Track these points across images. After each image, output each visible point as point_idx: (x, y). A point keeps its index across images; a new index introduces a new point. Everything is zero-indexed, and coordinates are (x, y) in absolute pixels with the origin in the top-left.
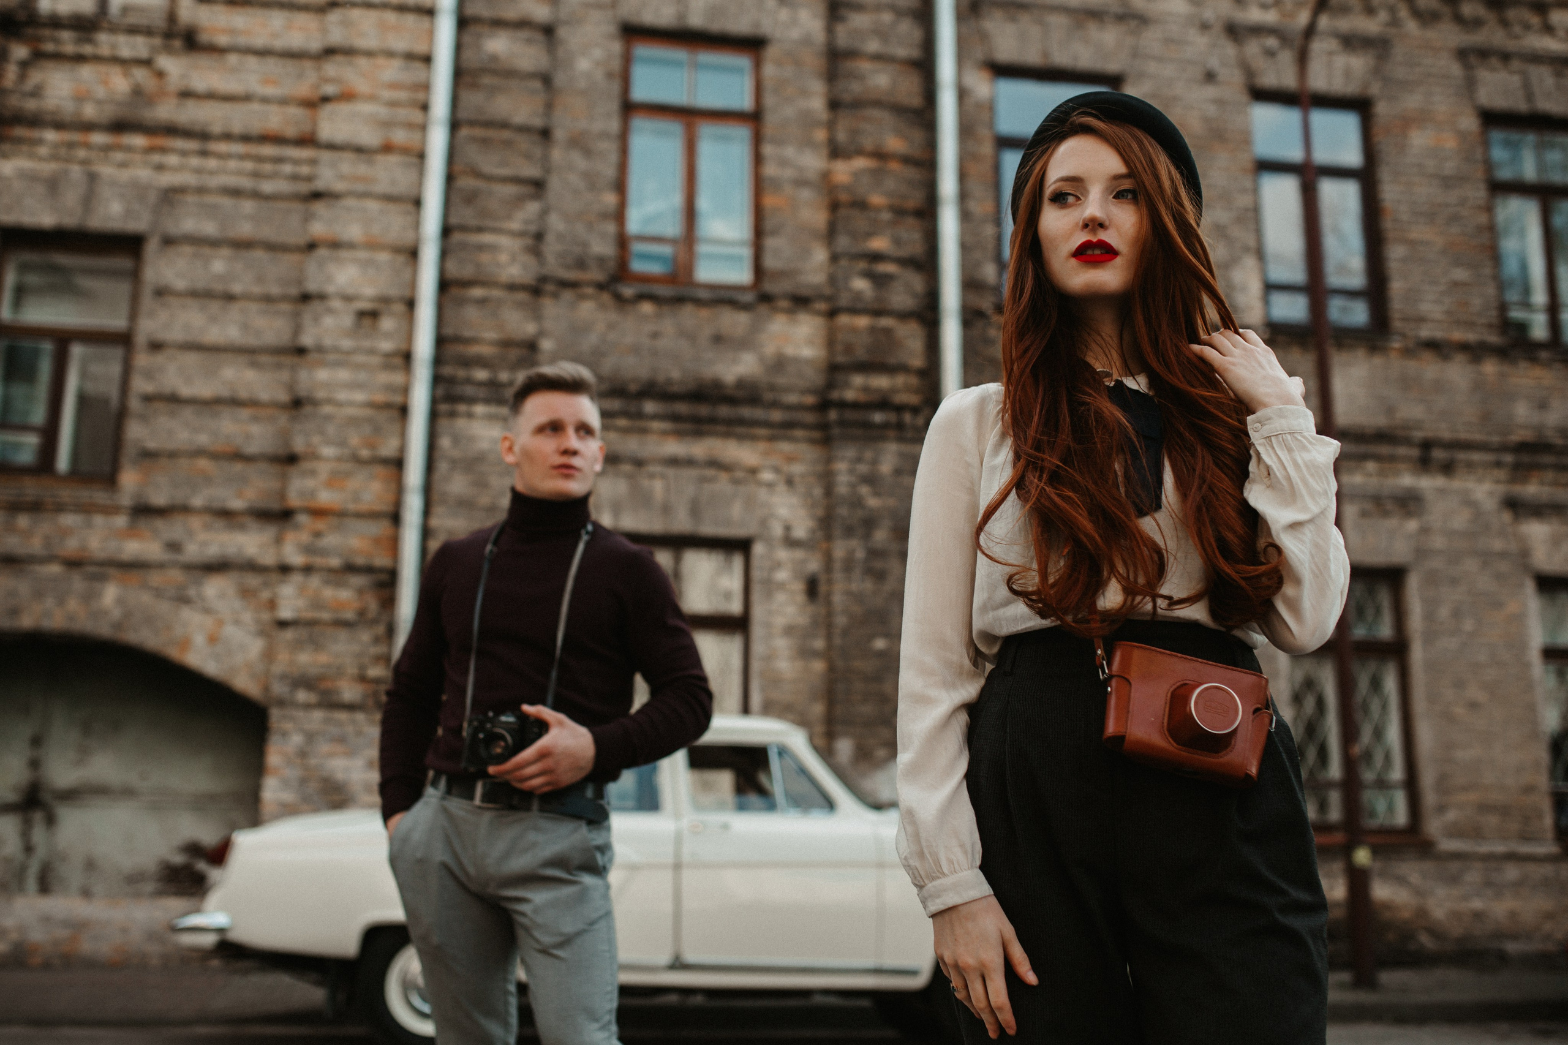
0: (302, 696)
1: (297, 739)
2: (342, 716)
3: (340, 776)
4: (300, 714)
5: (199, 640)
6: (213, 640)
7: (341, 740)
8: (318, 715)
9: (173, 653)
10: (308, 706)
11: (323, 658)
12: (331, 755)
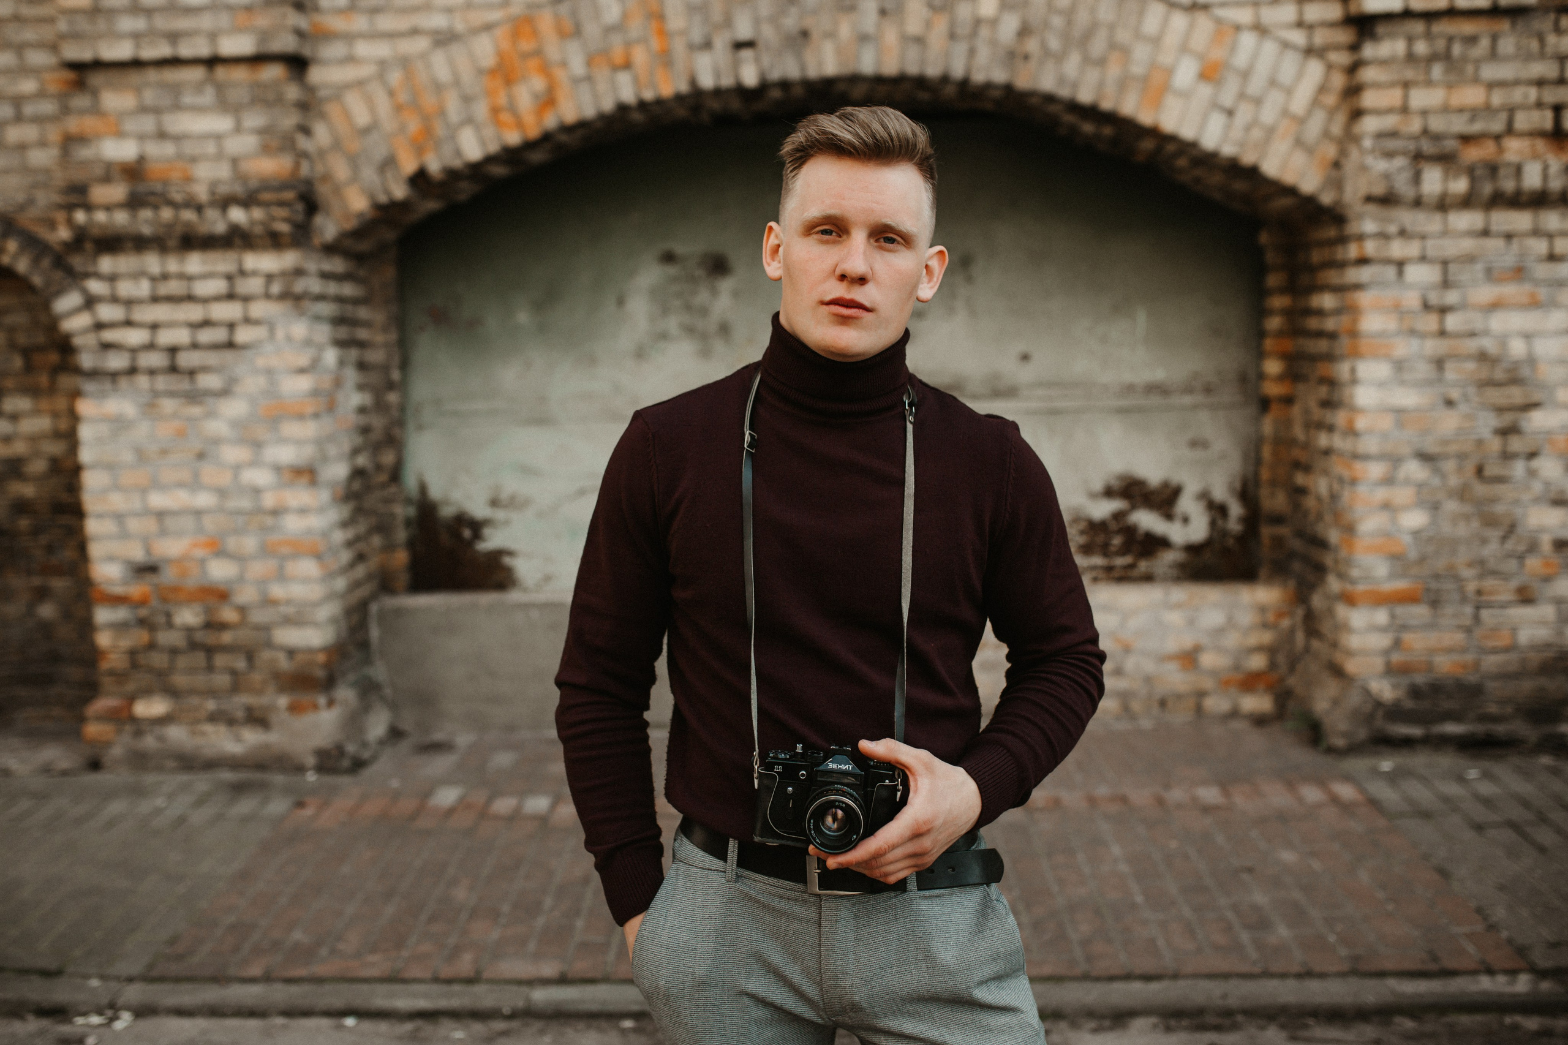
0: (1433, 181)
1: (1420, 275)
2: (1521, 220)
3: (1517, 348)
4: (1430, 222)
5: (1186, 73)
6: (1210, 74)
7: (1519, 273)
8: (1465, 220)
9: (1130, 106)
10: (1443, 205)
11: (1472, 96)
12: (1495, 306)
